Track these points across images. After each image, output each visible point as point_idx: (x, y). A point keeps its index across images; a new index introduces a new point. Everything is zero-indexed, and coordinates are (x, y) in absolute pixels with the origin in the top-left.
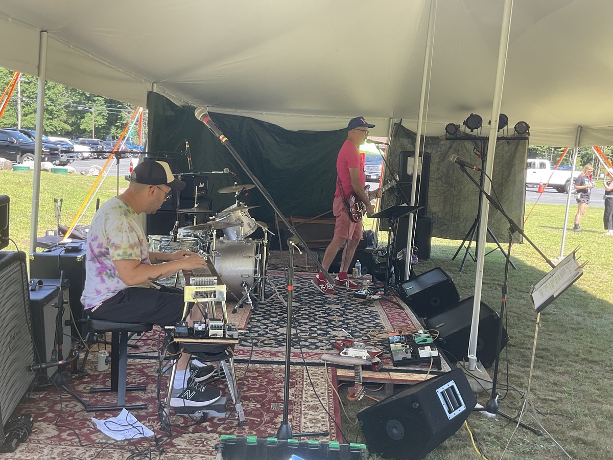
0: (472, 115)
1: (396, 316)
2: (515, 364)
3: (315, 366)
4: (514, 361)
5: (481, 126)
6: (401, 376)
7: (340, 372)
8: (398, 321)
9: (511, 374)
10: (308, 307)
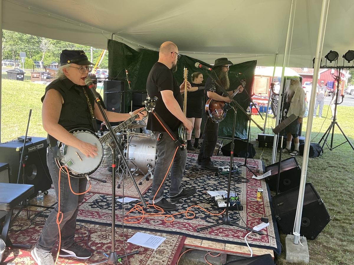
0: (331, 51)
1: (254, 192)
2: (335, 237)
3: (171, 234)
4: (335, 235)
5: (337, 59)
6: (233, 248)
7: (188, 241)
8: (253, 197)
9: (330, 247)
10: (193, 182)
